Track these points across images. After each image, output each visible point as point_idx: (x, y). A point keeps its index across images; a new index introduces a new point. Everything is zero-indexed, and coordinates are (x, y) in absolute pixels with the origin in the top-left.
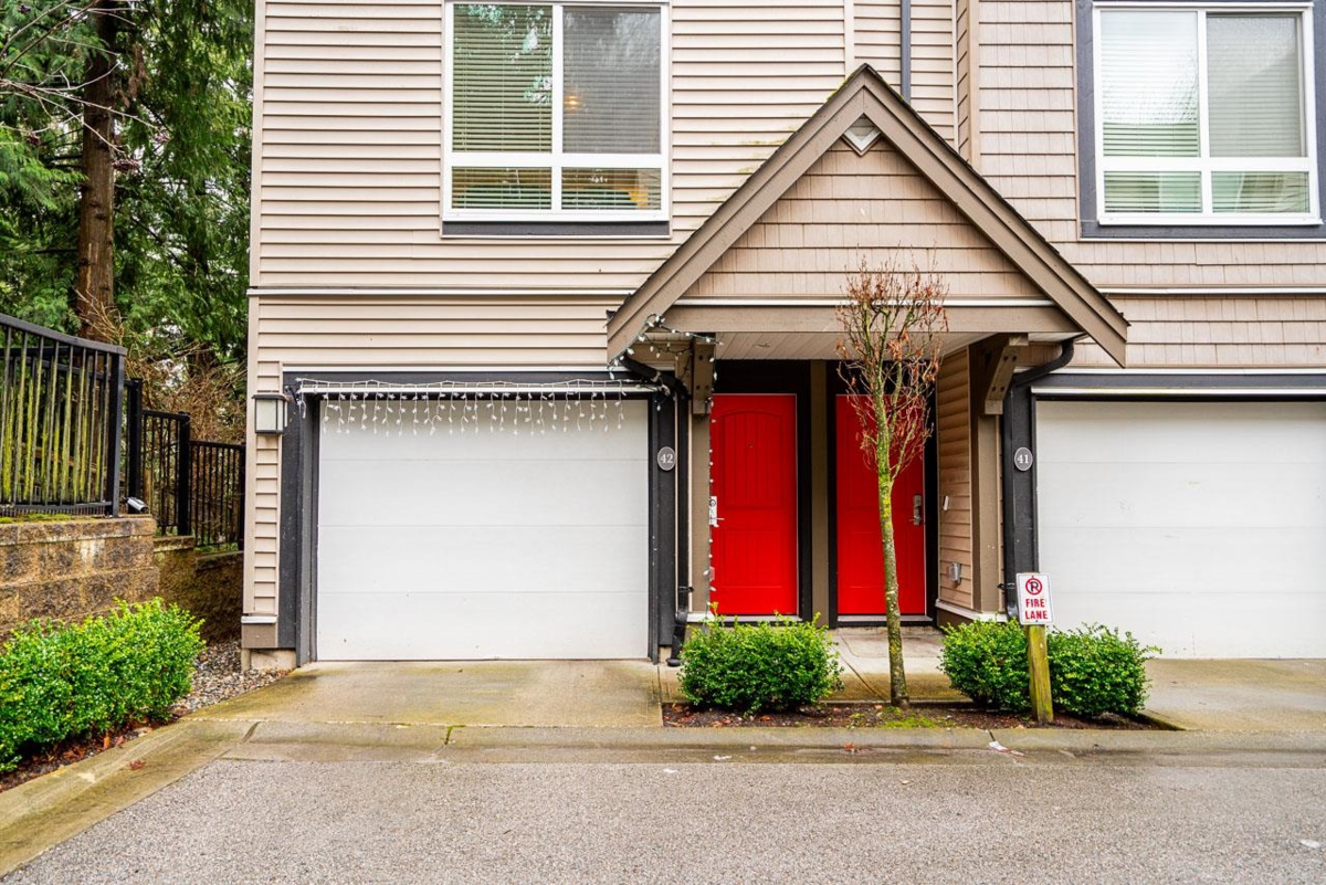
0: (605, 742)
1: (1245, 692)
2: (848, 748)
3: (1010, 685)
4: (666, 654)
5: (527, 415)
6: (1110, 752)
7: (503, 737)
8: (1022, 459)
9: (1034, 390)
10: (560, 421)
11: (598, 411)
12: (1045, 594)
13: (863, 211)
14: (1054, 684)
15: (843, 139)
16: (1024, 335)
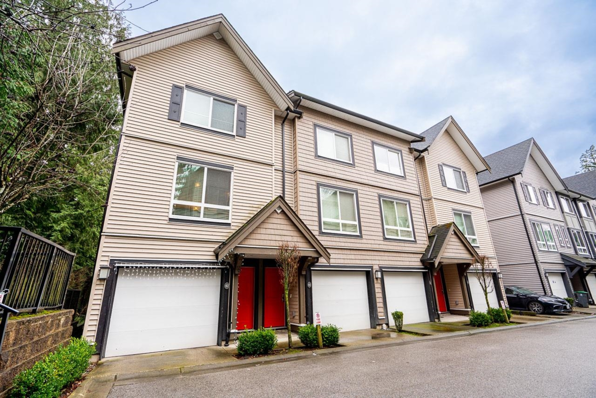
0: (226, 366)
1: (355, 337)
2: (285, 359)
3: (314, 340)
4: (224, 343)
5: (189, 273)
6: (336, 352)
7: (197, 368)
8: (309, 285)
9: (312, 268)
10: (198, 275)
11: (209, 272)
12: (320, 317)
13: (279, 227)
14: (323, 338)
15: (275, 210)
16: (311, 257)
